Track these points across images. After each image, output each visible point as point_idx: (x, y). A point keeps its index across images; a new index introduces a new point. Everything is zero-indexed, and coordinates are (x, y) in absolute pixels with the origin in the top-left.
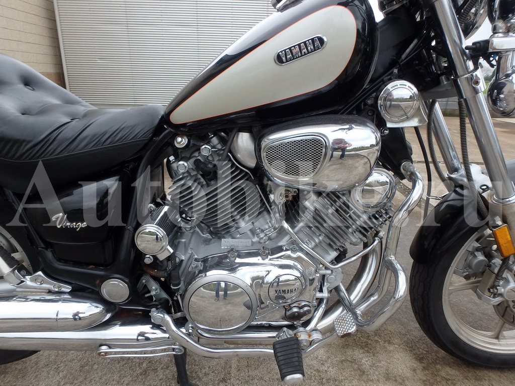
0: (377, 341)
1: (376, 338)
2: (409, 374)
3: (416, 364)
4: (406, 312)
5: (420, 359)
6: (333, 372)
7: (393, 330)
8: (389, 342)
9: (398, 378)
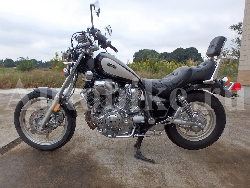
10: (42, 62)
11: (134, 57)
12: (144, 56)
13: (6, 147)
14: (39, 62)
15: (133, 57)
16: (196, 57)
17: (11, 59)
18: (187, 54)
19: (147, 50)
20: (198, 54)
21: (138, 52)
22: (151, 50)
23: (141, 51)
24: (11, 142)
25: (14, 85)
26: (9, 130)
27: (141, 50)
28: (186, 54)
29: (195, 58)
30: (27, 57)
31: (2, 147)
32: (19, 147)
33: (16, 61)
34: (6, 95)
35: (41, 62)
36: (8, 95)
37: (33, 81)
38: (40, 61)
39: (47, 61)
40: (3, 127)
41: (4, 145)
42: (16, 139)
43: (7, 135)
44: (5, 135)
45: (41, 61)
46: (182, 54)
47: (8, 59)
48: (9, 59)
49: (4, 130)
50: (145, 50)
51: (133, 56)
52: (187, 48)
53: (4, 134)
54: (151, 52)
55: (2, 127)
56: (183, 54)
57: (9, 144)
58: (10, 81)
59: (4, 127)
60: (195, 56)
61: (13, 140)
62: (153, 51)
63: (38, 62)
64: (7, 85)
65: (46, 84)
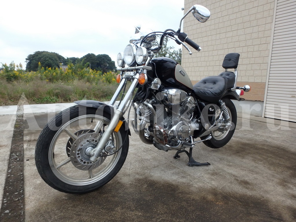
0: (135, 183)
1: (136, 184)
2: (122, 178)
3: (120, 181)
4: (125, 200)
5: (119, 183)
6: (146, 171)
7: (130, 189)
8: (131, 184)
9: (126, 176)
11: (27, 61)
12: (44, 61)
13: (7, 212)
15: (25, 61)
16: (110, 65)
18: (100, 62)
19: (48, 52)
20: (111, 62)
21: (34, 55)
22: (53, 53)
23: (38, 54)
27: (38, 51)
28: (98, 62)
29: (108, 66)
46: (94, 61)
50: (44, 52)
51: (27, 59)
52: (99, 55)
54: (54, 55)
56: (96, 61)
60: (108, 64)
62: (56, 55)
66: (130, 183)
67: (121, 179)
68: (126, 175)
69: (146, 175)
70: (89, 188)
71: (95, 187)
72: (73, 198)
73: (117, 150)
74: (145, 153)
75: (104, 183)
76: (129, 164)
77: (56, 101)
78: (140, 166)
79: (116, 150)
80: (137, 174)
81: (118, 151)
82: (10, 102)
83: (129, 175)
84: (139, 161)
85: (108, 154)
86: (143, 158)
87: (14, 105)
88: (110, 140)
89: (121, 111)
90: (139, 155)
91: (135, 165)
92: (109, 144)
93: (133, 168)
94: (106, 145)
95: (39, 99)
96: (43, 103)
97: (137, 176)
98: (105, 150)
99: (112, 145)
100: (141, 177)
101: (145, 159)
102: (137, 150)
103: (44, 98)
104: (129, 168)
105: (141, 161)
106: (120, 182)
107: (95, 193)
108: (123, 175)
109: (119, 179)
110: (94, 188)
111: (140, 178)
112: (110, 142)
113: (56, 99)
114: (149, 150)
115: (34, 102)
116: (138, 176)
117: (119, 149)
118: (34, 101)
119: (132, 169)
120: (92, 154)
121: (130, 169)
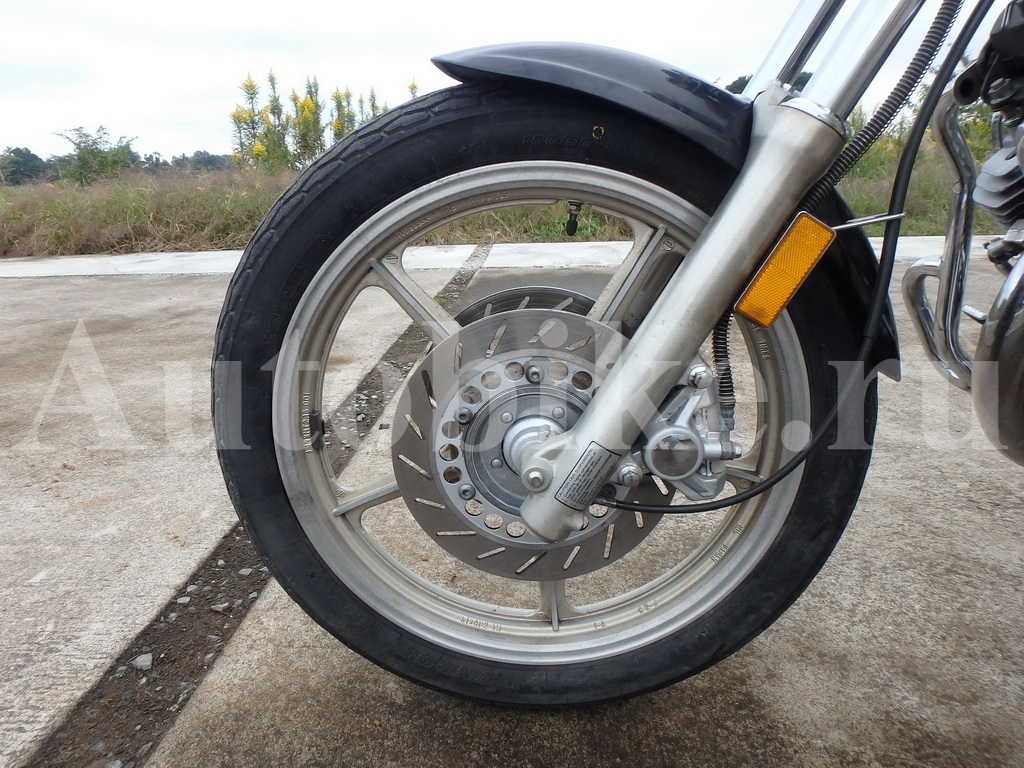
10: (161, 161)
13: (144, 661)
14: (147, 159)
17: (27, 149)
24: (163, 597)
25: (66, 237)
26: (111, 490)
30: (102, 128)
31: (108, 662)
32: (255, 655)
33: (49, 157)
34: (39, 284)
35: (157, 159)
36: (45, 283)
37: (155, 218)
38: (151, 156)
39: (178, 156)
40: (65, 466)
41: (115, 636)
42: (192, 565)
43: (111, 530)
44: (97, 535)
45: (154, 156)
47: (13, 152)
48: (17, 151)
49: (78, 484)
53: (86, 526)
55: (57, 464)
57: (157, 620)
58: (44, 218)
59: (70, 463)
61: (179, 581)
63: (143, 159)
64: (33, 238)
65: (218, 230)
66: (836, 737)
67: (771, 676)
68: (821, 655)
69: (990, 707)
70: (529, 690)
71: (567, 690)
72: (430, 713)
73: (763, 476)
74: (978, 518)
75: (634, 687)
76: (852, 569)
77: (594, 235)
78: (938, 610)
79: (757, 473)
80: (909, 672)
81: (765, 489)
82: (458, 233)
83: (842, 662)
84: (931, 566)
85: (679, 500)
86: (961, 547)
87: (468, 243)
88: (694, 384)
89: (825, 113)
90: (936, 520)
91: (897, 590)
92: (683, 420)
93: (877, 612)
94: (661, 427)
95: (543, 227)
96: (552, 241)
97: (907, 699)
98: (643, 462)
99: (713, 436)
100: (939, 720)
101: (977, 562)
102: (917, 483)
103: (557, 221)
104: (846, 604)
105: (949, 571)
106: (760, 704)
107: (565, 730)
108: (794, 651)
109: (762, 673)
110: (563, 699)
111: (930, 727)
112: (696, 401)
113: (594, 225)
114: (1013, 499)
115: (525, 236)
116: (914, 700)
117: (779, 476)
118: (526, 231)
119: (867, 620)
120: (534, 475)
121: (852, 611)
